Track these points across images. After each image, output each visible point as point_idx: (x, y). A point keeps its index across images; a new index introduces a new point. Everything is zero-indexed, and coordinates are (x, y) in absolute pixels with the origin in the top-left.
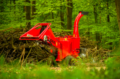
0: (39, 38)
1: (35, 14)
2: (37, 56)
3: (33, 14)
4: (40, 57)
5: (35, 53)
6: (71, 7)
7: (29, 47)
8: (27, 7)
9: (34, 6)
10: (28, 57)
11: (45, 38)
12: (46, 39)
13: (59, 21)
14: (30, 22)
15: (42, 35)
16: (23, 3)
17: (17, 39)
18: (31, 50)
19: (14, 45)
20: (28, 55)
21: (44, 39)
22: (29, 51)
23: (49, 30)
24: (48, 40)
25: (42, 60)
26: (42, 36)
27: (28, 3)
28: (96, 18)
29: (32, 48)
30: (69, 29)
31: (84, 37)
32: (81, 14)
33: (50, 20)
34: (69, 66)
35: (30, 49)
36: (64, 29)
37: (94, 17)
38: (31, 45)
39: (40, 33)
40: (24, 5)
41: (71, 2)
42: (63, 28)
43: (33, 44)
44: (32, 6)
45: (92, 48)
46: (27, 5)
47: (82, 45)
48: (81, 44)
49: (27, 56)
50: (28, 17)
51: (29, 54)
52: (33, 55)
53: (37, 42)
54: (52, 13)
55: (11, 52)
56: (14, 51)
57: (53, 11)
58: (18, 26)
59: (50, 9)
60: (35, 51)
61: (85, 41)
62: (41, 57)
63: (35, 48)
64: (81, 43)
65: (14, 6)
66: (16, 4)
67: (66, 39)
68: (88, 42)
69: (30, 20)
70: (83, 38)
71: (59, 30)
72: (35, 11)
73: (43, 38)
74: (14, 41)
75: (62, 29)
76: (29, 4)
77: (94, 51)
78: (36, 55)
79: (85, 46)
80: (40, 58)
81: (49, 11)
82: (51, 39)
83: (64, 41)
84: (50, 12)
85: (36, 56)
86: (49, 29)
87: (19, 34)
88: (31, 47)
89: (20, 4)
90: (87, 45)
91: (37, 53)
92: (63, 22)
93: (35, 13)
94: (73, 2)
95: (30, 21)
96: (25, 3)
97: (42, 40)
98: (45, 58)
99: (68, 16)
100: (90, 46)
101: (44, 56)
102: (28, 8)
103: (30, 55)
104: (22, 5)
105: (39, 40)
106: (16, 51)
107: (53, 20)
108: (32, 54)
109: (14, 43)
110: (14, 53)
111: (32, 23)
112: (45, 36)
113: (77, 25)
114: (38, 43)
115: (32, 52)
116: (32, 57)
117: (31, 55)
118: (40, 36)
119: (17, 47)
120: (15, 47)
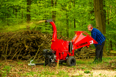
17: (28, 40)
20: (37, 53)
22: (37, 49)
35: (39, 48)
43: (41, 44)
51: (38, 52)
56: (26, 49)
74: (26, 41)
76: (30, 13)
87: (30, 35)
106: (28, 49)
108: (40, 52)
109: (26, 43)
110: (27, 51)
115: (40, 50)
116: (40, 54)
119: (28, 46)
120: (26, 46)
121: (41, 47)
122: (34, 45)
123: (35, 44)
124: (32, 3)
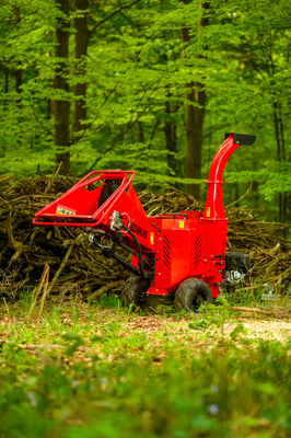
0: (96, 220)
1: (85, 127)
2: (87, 273)
3: (78, 127)
4: (97, 277)
5: (84, 264)
6: (201, 107)
7: (64, 244)
8: (59, 103)
9: (81, 100)
10: (61, 275)
11: (114, 221)
12: (117, 223)
13: (161, 149)
14: (68, 153)
15: (105, 210)
16: (45, 91)
17: (24, 217)
18: (69, 253)
19: (15, 235)
20: (60, 269)
21: (113, 223)
22: (63, 256)
23: (128, 193)
24: (123, 228)
25: (104, 288)
26: (104, 215)
27: (62, 91)
28: (280, 137)
29: (71, 247)
30: (191, 177)
31: (242, 209)
32: (230, 142)
33: (133, 147)
34: (192, 314)
35: (66, 250)
36: (175, 176)
37: (273, 133)
38: (71, 237)
39: (99, 205)
40: (50, 97)
41: (202, 90)
42: (173, 173)
43: (76, 235)
44: (77, 102)
45: (266, 248)
46: (57, 97)
47: (235, 235)
48: (229, 234)
49: (58, 273)
50: (63, 138)
51: (63, 265)
52: (75, 271)
53: (89, 232)
54: (140, 123)
55: (4, 258)
56: (15, 257)
57: (142, 119)
58: (31, 164)
59: (132, 112)
60: (83, 258)
61: (242, 223)
62: (101, 277)
63: (81, 246)
64: (229, 230)
65: (18, 101)
66: (22, 94)
67: (182, 224)
68: (254, 226)
69: (69, 145)
70: (237, 214)
71: (159, 178)
72: (85, 118)
73: (110, 221)
74: (16, 225)
75: (170, 175)
77: (270, 259)
78: (86, 270)
79: (242, 238)
80: (98, 282)
81: (129, 116)
82: (132, 224)
83: (175, 229)
84: (134, 119)
85: (84, 275)
86: (126, 190)
87: (31, 199)
88: (69, 245)
89: (36, 95)
90: (250, 237)
91: (87, 263)
92: (173, 153)
93: (83, 122)
94: (208, 90)
95: (67, 149)
96: (53, 90)
97: (106, 228)
98: (113, 280)
99: (188, 134)
100: (260, 239)
101: (109, 274)
102: (62, 106)
103: (67, 270)
104: (42, 96)
105: (96, 227)
106: (22, 256)
107: (141, 145)
108: (71, 268)
109: (15, 230)
110: (16, 261)
111: (75, 155)
112: (115, 214)
113: (220, 177)
114: (91, 237)
115: (74, 261)
116: (73, 275)
117: (70, 271)
118: (100, 215)
119: (25, 243)
120: (17, 245)
121: (75, 246)
122: (49, 237)
123: (53, 235)
124: (95, 38)
